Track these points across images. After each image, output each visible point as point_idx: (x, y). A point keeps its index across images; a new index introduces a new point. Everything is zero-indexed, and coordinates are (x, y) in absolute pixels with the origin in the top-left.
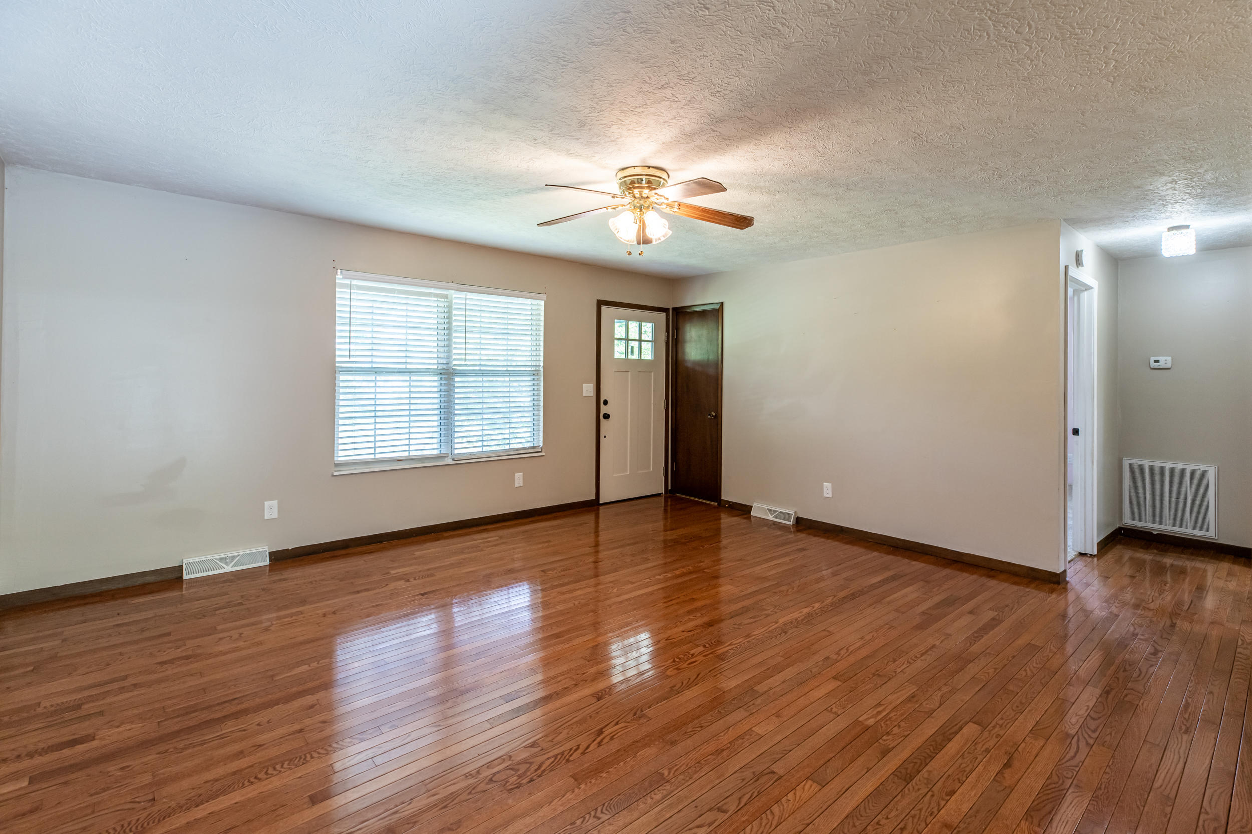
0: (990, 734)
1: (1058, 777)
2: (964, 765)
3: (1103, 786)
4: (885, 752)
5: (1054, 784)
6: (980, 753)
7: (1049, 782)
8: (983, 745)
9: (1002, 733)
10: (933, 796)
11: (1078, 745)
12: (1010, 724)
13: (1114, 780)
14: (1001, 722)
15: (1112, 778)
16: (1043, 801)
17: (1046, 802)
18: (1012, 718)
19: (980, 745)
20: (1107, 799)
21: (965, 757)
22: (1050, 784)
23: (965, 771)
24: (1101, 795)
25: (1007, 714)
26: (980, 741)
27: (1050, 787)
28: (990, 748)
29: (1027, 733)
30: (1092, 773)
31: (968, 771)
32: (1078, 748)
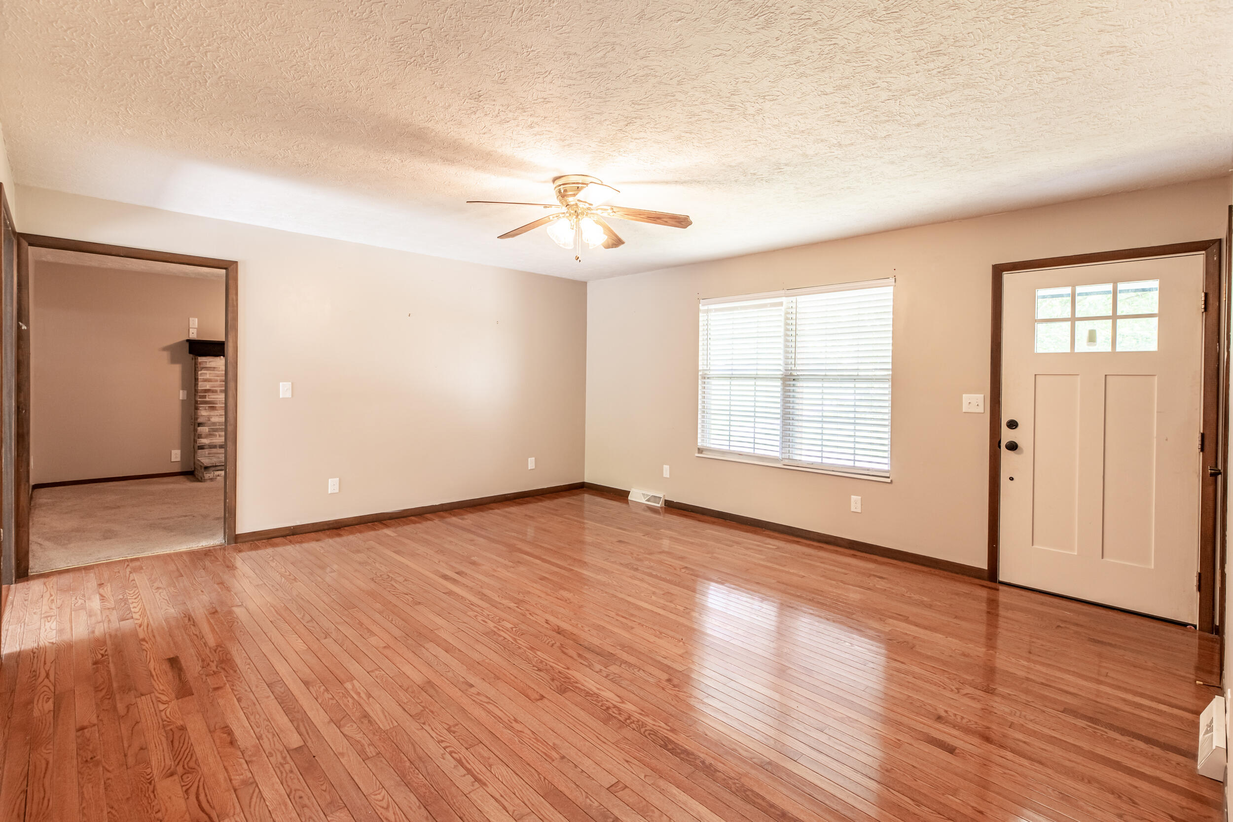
0: (278, 750)
1: (191, 768)
2: (257, 716)
3: (152, 796)
4: (306, 684)
5: (189, 761)
6: (262, 732)
7: (194, 759)
8: (269, 740)
9: (272, 759)
10: (246, 691)
11: (207, 814)
12: (279, 773)
13: (148, 812)
14: (287, 767)
15: (150, 812)
16: (183, 744)
17: (181, 745)
18: (287, 781)
19: (270, 736)
20: (141, 789)
21: (265, 721)
22: (191, 758)
23: (251, 715)
24: (148, 787)
25: (296, 781)
26: (275, 739)
27: (189, 756)
28: (261, 741)
29: (256, 778)
30: (170, 798)
31: (250, 716)
32: (203, 810)
